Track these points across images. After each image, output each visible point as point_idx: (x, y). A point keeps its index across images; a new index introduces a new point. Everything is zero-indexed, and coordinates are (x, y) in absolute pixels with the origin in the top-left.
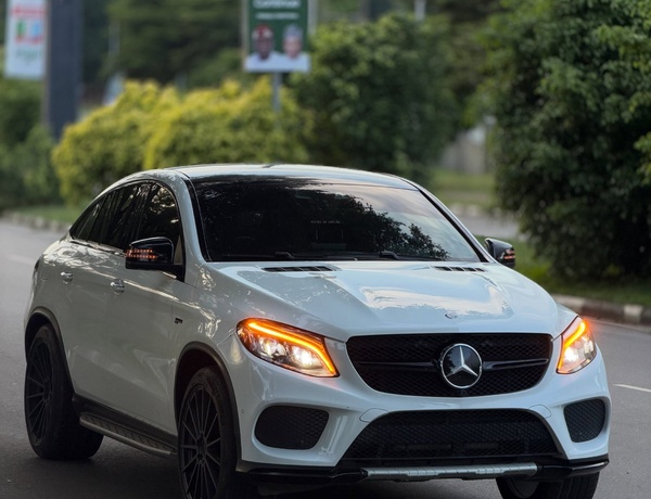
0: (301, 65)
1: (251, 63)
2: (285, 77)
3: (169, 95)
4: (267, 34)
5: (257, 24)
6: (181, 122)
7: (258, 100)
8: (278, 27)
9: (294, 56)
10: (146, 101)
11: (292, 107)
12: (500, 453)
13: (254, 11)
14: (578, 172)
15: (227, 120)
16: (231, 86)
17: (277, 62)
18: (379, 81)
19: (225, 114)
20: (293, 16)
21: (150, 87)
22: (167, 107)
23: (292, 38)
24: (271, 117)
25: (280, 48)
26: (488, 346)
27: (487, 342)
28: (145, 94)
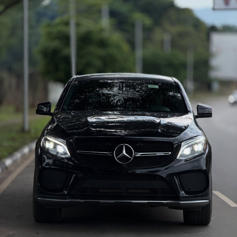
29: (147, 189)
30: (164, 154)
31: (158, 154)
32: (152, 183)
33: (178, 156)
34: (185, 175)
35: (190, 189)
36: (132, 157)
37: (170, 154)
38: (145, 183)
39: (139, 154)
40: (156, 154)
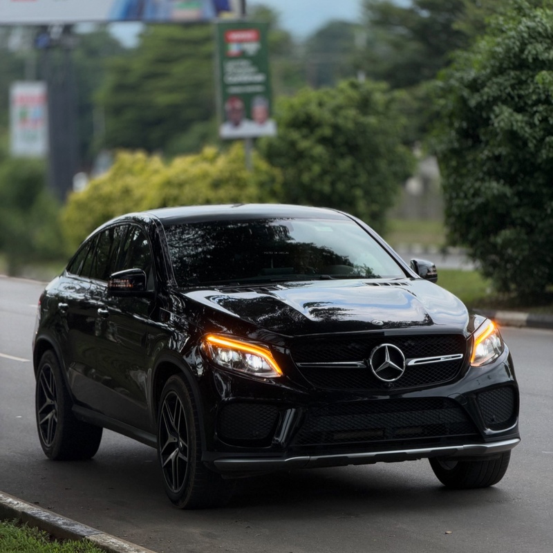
0: (268, 129)
1: (227, 131)
2: (255, 140)
3: (156, 162)
4: (238, 105)
5: (228, 97)
6: (168, 183)
7: (234, 161)
8: (247, 99)
9: (262, 122)
10: (137, 167)
11: (264, 165)
13: (225, 86)
14: (518, 206)
15: (209, 180)
16: (209, 151)
17: (248, 129)
18: (340, 140)
19: (205, 175)
20: (259, 89)
21: (140, 155)
22: (156, 172)
23: (259, 107)
24: (246, 174)
25: (249, 116)
28: (135, 162)
29: (416, 427)
30: (452, 357)
31: (443, 358)
32: (438, 414)
33: (472, 361)
34: (485, 395)
35: (493, 420)
36: (402, 368)
37: (461, 357)
38: (426, 414)
39: (412, 362)
40: (440, 359)
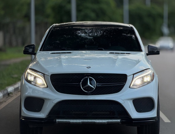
12: (111, 115)
26: (101, 78)
27: (100, 76)
